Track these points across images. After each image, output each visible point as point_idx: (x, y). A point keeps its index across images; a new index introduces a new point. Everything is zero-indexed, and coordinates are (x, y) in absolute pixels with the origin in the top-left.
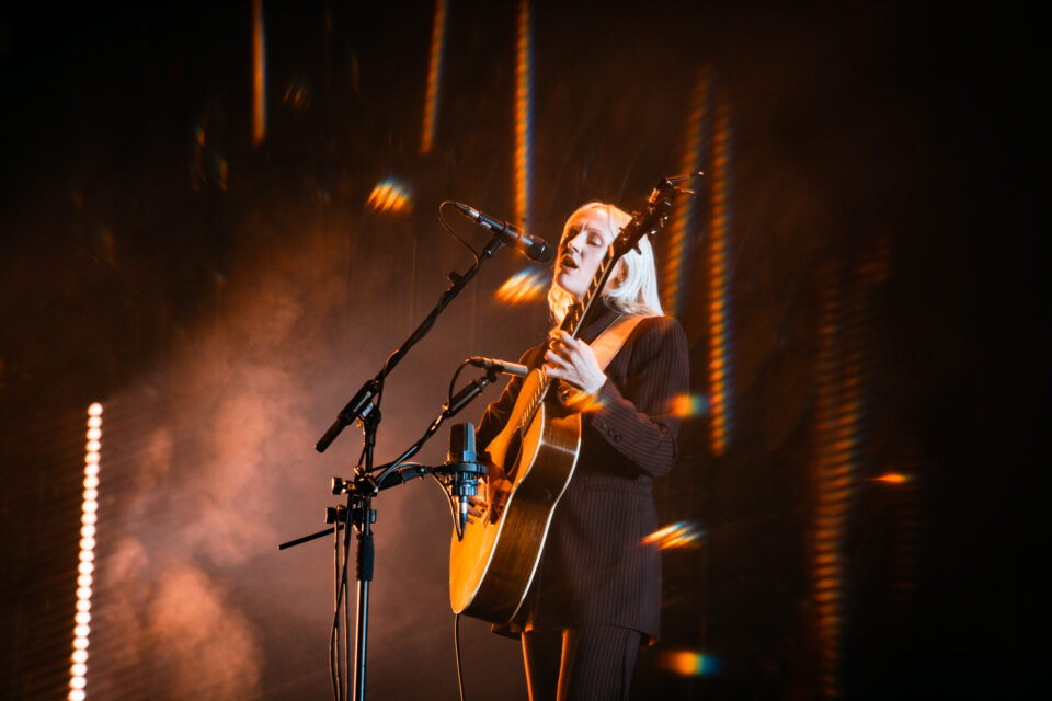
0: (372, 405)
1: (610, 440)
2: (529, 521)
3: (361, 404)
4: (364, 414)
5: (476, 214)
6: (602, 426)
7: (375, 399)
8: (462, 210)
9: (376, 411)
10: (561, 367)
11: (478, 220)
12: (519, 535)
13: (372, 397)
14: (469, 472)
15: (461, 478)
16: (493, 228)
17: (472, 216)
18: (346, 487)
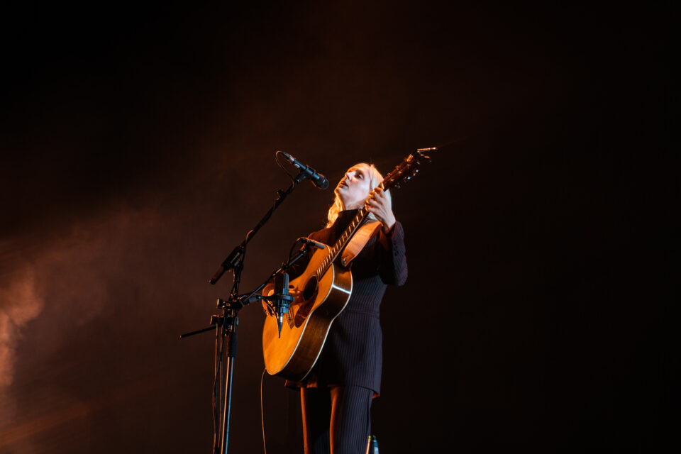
0: (239, 260)
3: (234, 259)
4: (235, 265)
5: (293, 159)
7: (241, 257)
8: (286, 157)
9: (241, 263)
11: (294, 163)
12: (313, 335)
13: (240, 255)
14: (285, 300)
15: (281, 303)
16: (301, 167)
17: (291, 161)
18: (225, 305)
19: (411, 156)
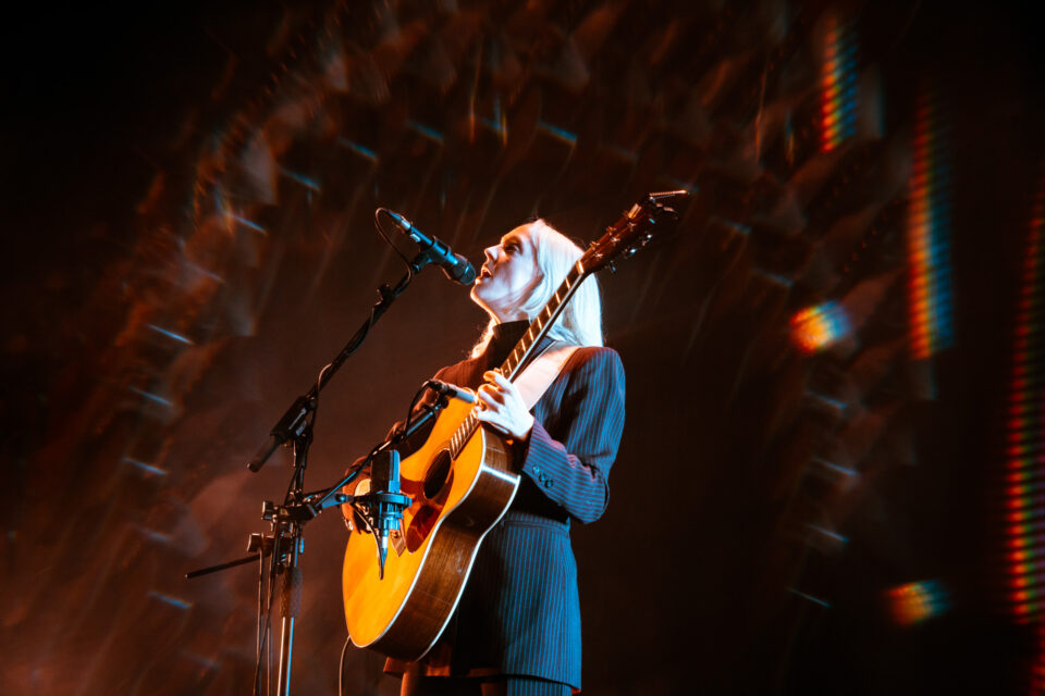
0: (305, 423)
1: (541, 486)
2: (455, 551)
3: (296, 421)
4: (298, 433)
5: (407, 225)
6: (533, 472)
7: (309, 418)
8: (395, 220)
9: (308, 430)
10: (495, 409)
11: (409, 232)
12: (443, 566)
13: (306, 414)
14: (394, 504)
15: (385, 509)
16: (422, 242)
17: (403, 227)
18: (277, 512)
19: (636, 208)
